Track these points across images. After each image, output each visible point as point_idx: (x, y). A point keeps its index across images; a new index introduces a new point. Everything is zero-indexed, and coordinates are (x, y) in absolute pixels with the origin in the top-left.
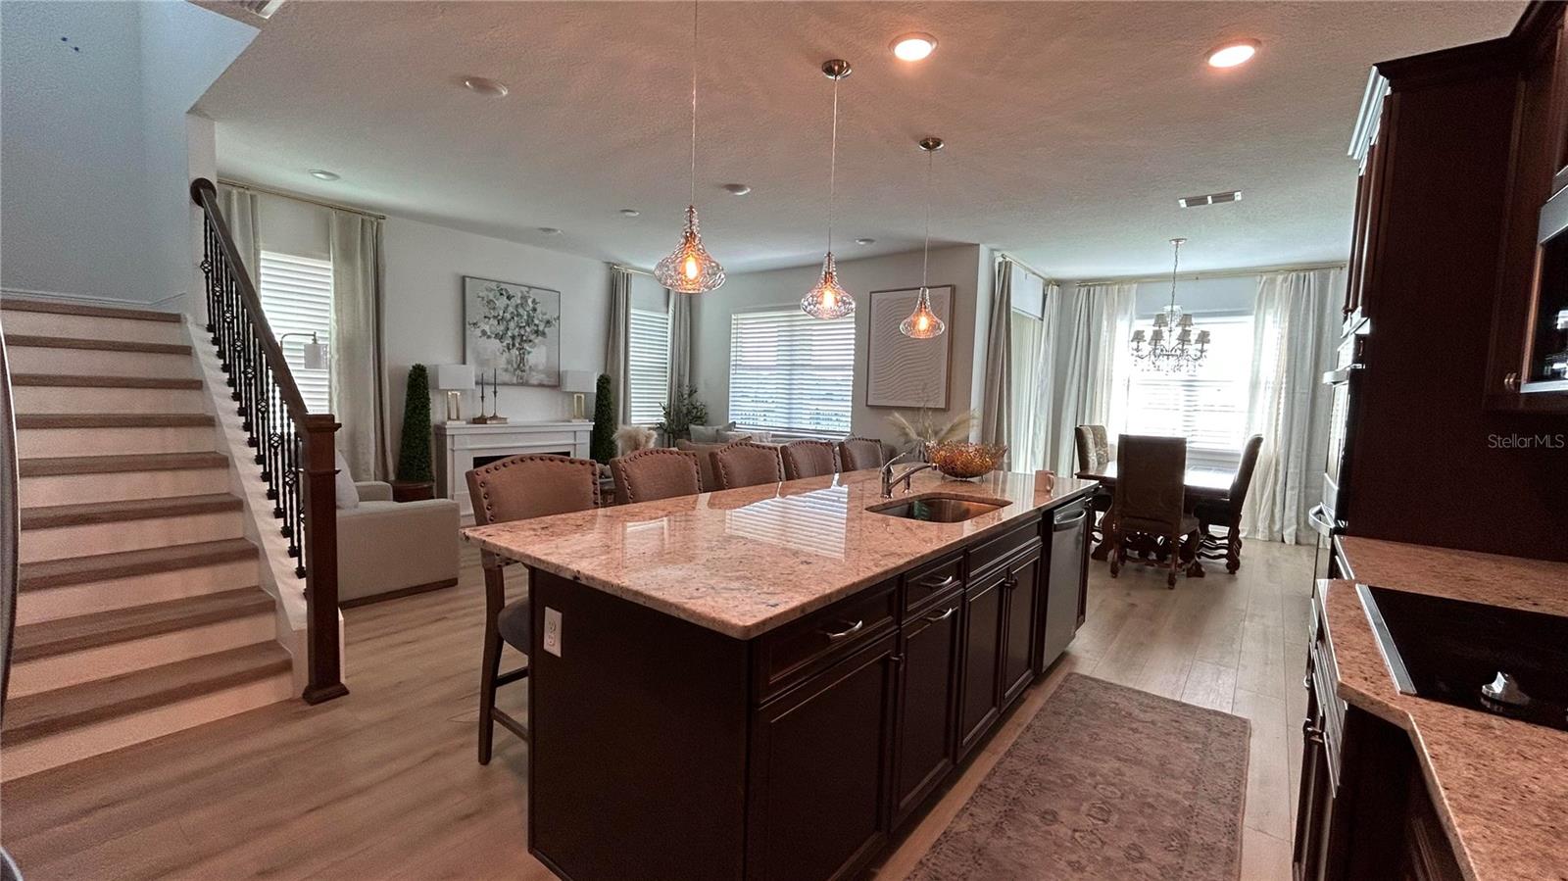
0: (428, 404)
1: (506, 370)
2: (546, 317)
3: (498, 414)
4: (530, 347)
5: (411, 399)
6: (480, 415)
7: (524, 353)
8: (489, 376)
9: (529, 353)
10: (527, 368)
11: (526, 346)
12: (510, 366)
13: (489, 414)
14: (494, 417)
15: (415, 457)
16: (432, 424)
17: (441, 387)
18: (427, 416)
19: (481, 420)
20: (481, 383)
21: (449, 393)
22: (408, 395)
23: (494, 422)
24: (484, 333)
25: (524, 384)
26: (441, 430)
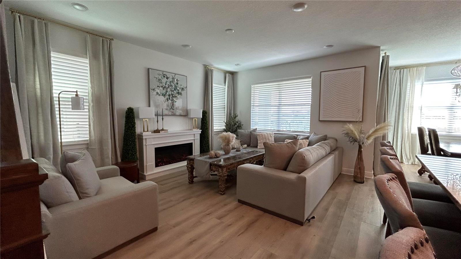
0: (135, 125)
1: (167, 109)
2: (181, 87)
3: (164, 128)
4: (176, 99)
5: (127, 124)
6: (156, 129)
7: (174, 102)
8: (160, 112)
9: (175, 102)
10: (175, 108)
11: (174, 99)
12: (168, 108)
13: (160, 128)
14: (163, 130)
15: (129, 150)
16: (137, 134)
17: (140, 117)
18: (135, 130)
19: (157, 131)
20: (157, 115)
21: (144, 120)
22: (126, 121)
23: (163, 132)
24: (157, 93)
25: (174, 115)
26: (140, 137)
